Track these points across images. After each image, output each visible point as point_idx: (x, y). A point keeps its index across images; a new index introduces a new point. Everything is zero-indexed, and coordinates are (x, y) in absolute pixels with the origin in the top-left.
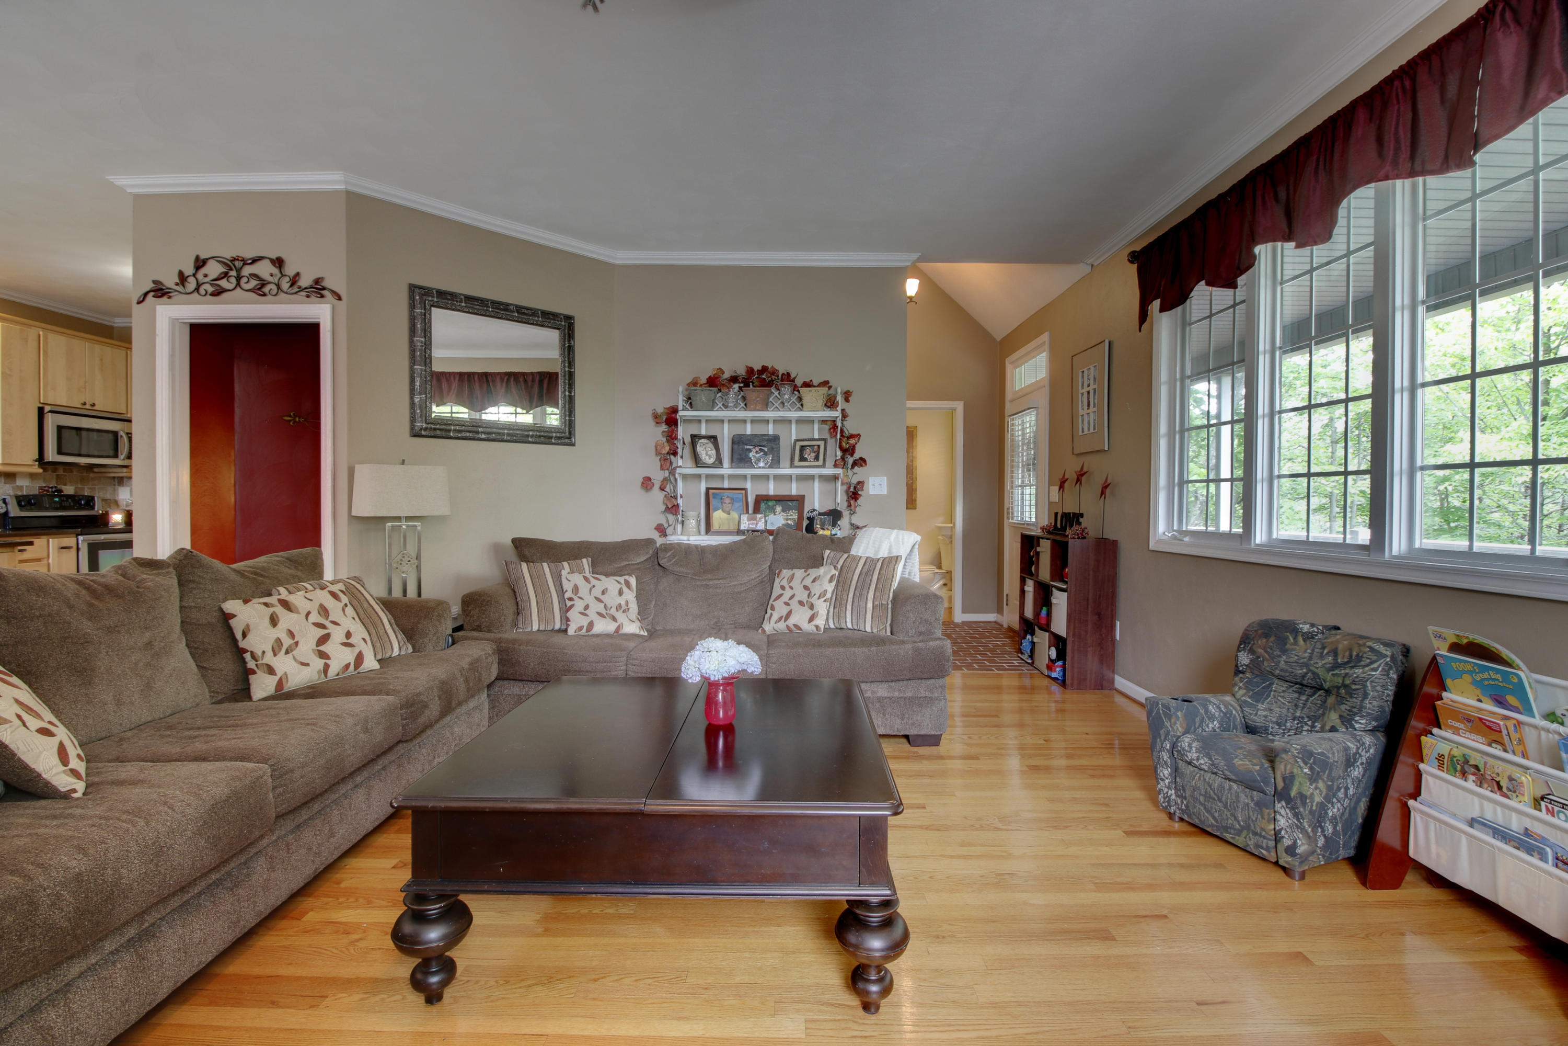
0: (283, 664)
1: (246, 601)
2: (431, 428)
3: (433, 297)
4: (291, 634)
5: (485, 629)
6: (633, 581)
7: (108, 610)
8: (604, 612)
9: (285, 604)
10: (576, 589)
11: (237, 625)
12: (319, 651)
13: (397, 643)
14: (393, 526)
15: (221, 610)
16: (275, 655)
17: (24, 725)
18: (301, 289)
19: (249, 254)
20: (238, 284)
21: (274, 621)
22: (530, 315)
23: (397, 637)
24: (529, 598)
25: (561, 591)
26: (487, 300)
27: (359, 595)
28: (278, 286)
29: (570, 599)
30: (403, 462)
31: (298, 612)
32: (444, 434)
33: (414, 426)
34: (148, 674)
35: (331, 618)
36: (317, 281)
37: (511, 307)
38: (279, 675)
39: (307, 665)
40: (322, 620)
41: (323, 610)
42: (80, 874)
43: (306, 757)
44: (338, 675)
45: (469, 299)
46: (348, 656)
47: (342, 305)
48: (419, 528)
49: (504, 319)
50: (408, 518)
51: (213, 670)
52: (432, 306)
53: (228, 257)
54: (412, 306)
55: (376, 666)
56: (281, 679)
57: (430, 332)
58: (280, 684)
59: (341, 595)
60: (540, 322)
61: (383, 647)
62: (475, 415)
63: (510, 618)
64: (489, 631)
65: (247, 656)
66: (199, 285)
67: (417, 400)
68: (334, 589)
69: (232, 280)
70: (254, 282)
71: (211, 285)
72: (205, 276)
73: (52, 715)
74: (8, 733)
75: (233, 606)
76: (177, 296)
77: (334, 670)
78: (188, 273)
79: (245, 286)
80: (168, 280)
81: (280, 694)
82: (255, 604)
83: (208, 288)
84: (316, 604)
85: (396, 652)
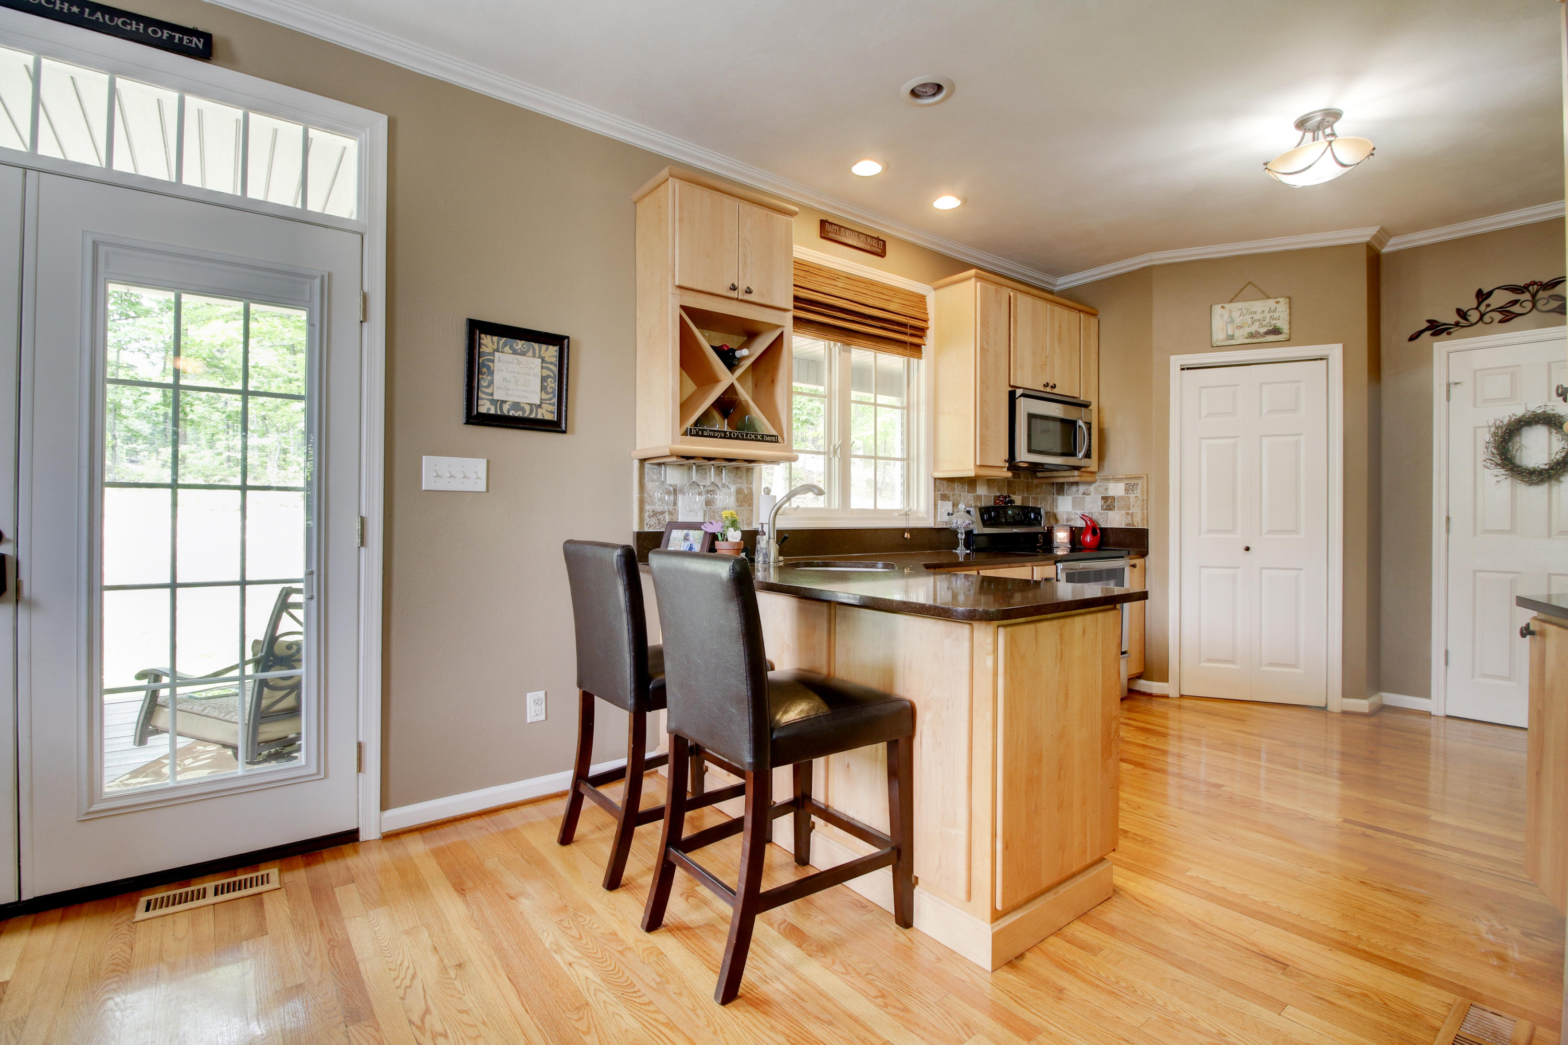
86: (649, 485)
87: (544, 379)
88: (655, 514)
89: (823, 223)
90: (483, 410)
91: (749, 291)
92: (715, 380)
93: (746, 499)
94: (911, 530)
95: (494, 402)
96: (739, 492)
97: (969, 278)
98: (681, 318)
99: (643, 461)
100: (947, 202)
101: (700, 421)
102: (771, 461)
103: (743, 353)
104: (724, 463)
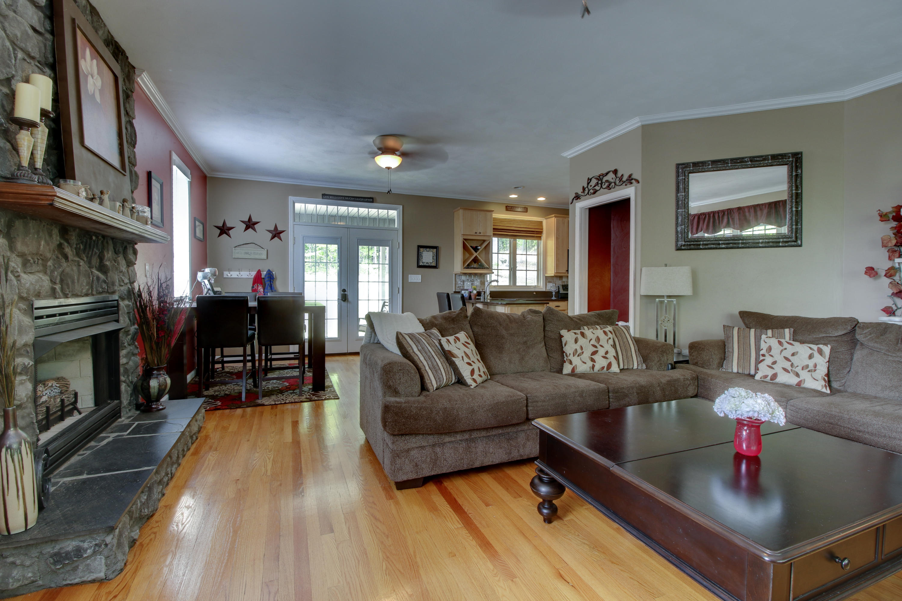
0: (576, 361)
1: (569, 331)
2: (687, 244)
3: (690, 167)
4: (582, 348)
5: (700, 365)
6: (827, 350)
7: (512, 327)
8: (789, 368)
9: (583, 334)
10: (770, 349)
11: (564, 340)
12: (592, 358)
13: (636, 362)
14: (659, 301)
15: (560, 333)
16: (574, 356)
17: (463, 360)
18: (624, 182)
19: (604, 172)
20: (601, 187)
21: (576, 341)
22: (761, 161)
23: (637, 359)
24: (733, 350)
25: (758, 349)
26: (727, 160)
27: (623, 334)
28: (615, 183)
29: (763, 355)
30: (666, 265)
31: (587, 339)
32: (696, 247)
33: (678, 244)
34: (523, 354)
35: (600, 344)
36: (630, 176)
37: (746, 159)
38: (574, 365)
39: (585, 363)
40: (596, 344)
41: (598, 339)
43: (545, 398)
44: (599, 371)
45: (714, 162)
46: (605, 363)
47: (640, 185)
48: (675, 302)
49: (740, 168)
50: (668, 297)
51: (554, 358)
52: (689, 173)
53: (598, 175)
54: (678, 176)
55: (618, 371)
56: (574, 367)
57: (688, 189)
58: (573, 370)
59: (609, 333)
60: (770, 163)
61: (628, 362)
62: (737, 232)
63: (716, 362)
64: (703, 367)
65: (565, 354)
66: (589, 190)
67: (679, 229)
68: (606, 330)
69: (600, 185)
70: (607, 184)
71: (593, 190)
72: (591, 186)
73: (478, 359)
74: (458, 362)
75: (563, 332)
76: (582, 198)
77: (597, 368)
78: (585, 186)
79: (604, 187)
80: (580, 191)
81: (573, 374)
82: (571, 333)
83: (592, 191)
84: (595, 336)
85: (635, 367)
86: (457, 280)
87: (433, 257)
88: (459, 287)
89: (506, 207)
90: (421, 264)
91: (480, 233)
92: (473, 254)
93: (483, 283)
94: (536, 292)
95: (423, 263)
96: (481, 281)
97: (553, 217)
98: (463, 242)
99: (456, 274)
100: (541, 199)
101: (468, 265)
102: (487, 274)
103: (479, 247)
104: (475, 274)
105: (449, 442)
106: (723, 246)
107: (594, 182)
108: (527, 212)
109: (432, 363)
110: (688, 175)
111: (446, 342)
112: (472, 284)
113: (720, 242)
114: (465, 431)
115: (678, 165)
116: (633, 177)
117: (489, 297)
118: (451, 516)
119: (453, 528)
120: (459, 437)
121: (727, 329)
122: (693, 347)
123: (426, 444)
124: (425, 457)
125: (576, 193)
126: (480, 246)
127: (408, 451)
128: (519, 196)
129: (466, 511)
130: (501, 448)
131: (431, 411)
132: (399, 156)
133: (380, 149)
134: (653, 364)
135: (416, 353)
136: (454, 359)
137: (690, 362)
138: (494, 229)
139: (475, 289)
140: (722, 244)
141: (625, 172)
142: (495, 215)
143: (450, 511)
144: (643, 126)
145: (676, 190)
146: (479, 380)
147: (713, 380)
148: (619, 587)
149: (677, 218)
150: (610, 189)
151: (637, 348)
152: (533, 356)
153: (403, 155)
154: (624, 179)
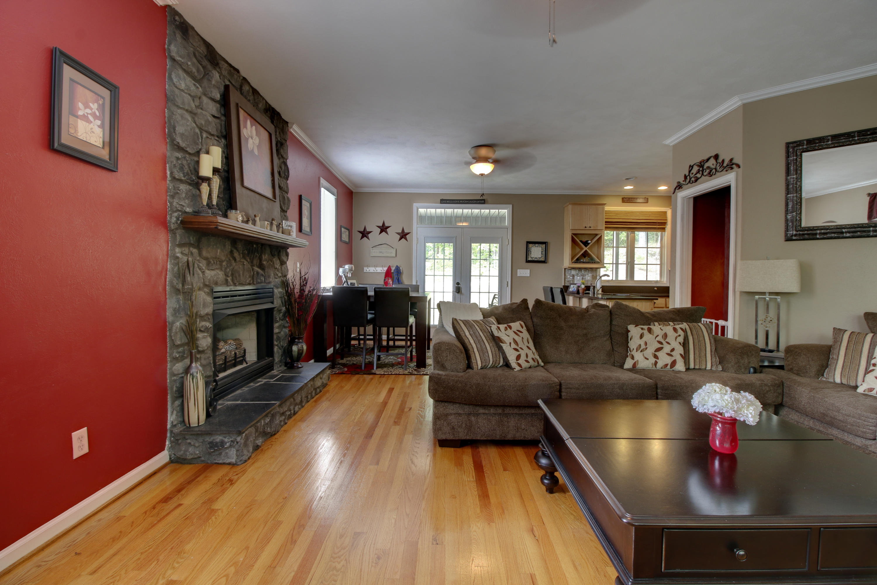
0: (638, 356)
1: (636, 326)
2: (800, 234)
3: (803, 146)
4: (646, 344)
9: (650, 330)
11: (630, 335)
12: (655, 354)
13: (710, 362)
14: (759, 298)
15: (627, 328)
16: (637, 351)
17: (510, 346)
18: (725, 168)
19: (705, 158)
20: (703, 174)
21: (641, 336)
23: (711, 359)
24: (838, 357)
25: (871, 357)
26: (854, 132)
27: (701, 333)
28: (716, 169)
29: (874, 365)
31: (653, 335)
32: (811, 237)
33: (787, 234)
34: (582, 345)
35: (667, 340)
36: (731, 160)
38: (636, 360)
39: (648, 359)
40: (662, 341)
41: (665, 336)
42: (479, 383)
44: (662, 368)
45: (835, 137)
46: (669, 360)
47: (740, 170)
48: (779, 300)
49: (871, 141)
50: (771, 294)
51: (618, 352)
52: (803, 152)
53: (699, 161)
54: (788, 156)
55: (683, 370)
56: (635, 362)
57: (801, 170)
58: (634, 365)
59: (680, 331)
61: (700, 362)
63: (814, 369)
64: (798, 374)
65: (629, 349)
66: (690, 179)
67: (789, 217)
68: (677, 327)
69: (701, 172)
70: (708, 171)
71: (694, 177)
72: (692, 174)
73: (528, 347)
74: (504, 346)
75: (631, 327)
76: (684, 187)
77: (660, 365)
78: (687, 174)
79: (705, 174)
80: (681, 179)
81: (634, 369)
82: (638, 329)
83: (693, 179)
84: (663, 332)
85: (709, 367)
86: (567, 274)
87: (542, 252)
88: (568, 281)
89: (623, 198)
90: (529, 260)
91: (590, 227)
92: (583, 249)
93: (594, 278)
94: (657, 287)
95: (531, 258)
96: (592, 276)
98: (572, 236)
99: (565, 269)
100: (663, 188)
101: (577, 259)
102: (599, 268)
103: (590, 242)
104: (586, 269)
105: (483, 414)
106: (848, 235)
107: (695, 169)
108: (647, 202)
109: (481, 346)
110: (801, 155)
111: (496, 329)
112: (582, 278)
113: (844, 230)
114: (498, 406)
115: (788, 145)
116: (734, 161)
117: (600, 292)
118: (469, 472)
119: (466, 480)
120: (492, 410)
121: (838, 332)
122: (791, 350)
123: (463, 412)
124: (461, 423)
125: (679, 182)
126: (591, 240)
127: (447, 415)
128: (634, 187)
129: (484, 471)
130: (533, 426)
131: (465, 384)
132: (492, 163)
133: (474, 158)
134: (730, 365)
135: (468, 337)
136: (502, 344)
137: (785, 368)
138: (606, 222)
139: (583, 284)
140: (846, 232)
141: (725, 156)
142: (607, 208)
143: (471, 469)
144: (745, 106)
145: (786, 173)
146: (525, 365)
147: (798, 388)
148: (579, 550)
149: (787, 205)
150: (711, 176)
151: (714, 348)
152: (593, 348)
153: (495, 162)
154: (725, 165)
